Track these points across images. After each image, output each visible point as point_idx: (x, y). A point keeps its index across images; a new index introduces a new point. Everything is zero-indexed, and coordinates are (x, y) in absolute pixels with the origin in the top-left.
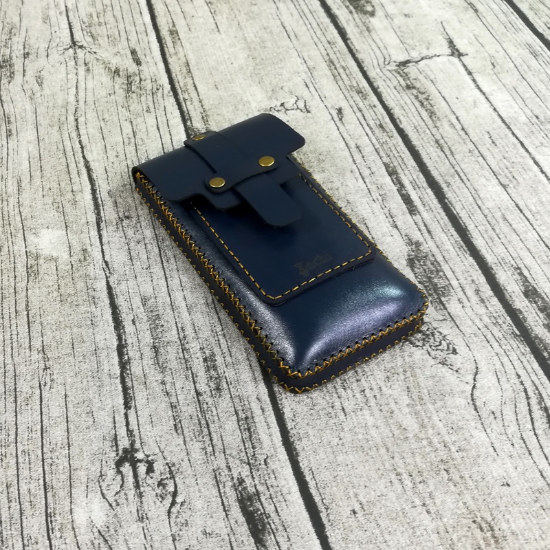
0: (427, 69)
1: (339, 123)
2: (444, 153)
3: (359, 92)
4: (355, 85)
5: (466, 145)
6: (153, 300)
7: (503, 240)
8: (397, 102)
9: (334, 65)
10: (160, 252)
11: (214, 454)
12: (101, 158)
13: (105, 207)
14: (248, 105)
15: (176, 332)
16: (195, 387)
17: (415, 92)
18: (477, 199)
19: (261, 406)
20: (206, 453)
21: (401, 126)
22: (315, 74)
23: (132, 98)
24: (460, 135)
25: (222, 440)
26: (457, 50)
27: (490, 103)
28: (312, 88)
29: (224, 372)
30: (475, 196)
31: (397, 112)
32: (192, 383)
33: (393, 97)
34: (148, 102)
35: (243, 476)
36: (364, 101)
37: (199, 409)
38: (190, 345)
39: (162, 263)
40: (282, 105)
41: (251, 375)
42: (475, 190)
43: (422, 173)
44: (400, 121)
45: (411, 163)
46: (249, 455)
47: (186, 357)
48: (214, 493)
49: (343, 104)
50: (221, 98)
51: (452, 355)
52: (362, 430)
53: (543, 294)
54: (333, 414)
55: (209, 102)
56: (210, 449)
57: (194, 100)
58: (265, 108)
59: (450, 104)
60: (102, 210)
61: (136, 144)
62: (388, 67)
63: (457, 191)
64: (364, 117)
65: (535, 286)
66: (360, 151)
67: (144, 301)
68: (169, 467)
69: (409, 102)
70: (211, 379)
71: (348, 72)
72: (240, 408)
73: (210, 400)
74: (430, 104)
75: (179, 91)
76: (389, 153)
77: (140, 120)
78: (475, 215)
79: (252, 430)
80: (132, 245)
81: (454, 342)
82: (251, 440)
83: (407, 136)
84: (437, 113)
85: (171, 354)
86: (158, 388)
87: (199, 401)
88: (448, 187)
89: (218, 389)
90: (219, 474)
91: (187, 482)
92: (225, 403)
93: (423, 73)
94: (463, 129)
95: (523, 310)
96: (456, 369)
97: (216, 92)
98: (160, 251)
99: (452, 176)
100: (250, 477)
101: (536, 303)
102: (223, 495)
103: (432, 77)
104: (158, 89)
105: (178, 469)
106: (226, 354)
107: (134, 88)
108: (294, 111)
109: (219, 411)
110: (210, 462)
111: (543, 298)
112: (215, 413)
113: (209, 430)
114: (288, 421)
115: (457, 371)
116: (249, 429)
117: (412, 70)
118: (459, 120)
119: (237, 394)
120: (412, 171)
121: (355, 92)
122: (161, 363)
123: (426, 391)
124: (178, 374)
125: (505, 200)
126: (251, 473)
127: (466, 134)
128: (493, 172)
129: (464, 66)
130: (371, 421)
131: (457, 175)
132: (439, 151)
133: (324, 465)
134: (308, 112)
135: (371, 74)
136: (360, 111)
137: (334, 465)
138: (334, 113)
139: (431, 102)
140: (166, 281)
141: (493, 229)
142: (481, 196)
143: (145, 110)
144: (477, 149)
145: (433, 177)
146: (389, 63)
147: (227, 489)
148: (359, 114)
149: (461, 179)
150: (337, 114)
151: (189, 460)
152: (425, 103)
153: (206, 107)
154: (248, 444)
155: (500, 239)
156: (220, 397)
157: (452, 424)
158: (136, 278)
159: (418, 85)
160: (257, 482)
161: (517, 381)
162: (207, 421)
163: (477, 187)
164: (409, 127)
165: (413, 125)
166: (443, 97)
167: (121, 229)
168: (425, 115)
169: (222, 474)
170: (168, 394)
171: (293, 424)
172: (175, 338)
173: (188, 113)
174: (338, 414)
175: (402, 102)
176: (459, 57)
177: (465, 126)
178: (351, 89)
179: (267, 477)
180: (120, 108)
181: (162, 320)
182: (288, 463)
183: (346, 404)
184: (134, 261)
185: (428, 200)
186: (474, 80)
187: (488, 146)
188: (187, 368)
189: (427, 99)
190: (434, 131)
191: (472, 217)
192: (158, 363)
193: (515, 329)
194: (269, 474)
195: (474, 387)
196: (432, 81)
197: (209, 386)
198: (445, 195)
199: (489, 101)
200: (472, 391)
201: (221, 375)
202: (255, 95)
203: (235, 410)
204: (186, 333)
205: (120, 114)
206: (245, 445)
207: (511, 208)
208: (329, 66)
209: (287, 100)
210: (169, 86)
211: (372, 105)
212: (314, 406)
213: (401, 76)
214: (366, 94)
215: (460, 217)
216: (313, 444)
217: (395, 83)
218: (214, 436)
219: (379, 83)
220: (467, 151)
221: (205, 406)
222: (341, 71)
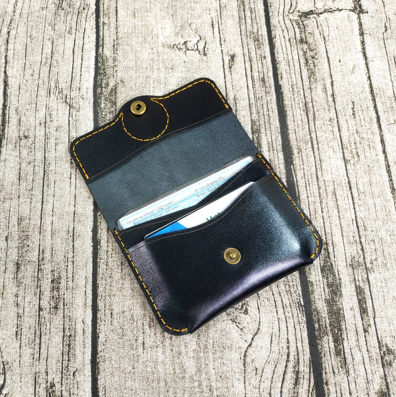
0: (326, 23)
1: (227, 71)
2: (308, 117)
3: (257, 40)
4: (255, 31)
5: (330, 113)
6: (27, 221)
7: (325, 214)
8: (285, 56)
9: (244, 6)
10: (44, 176)
11: (39, 360)
12: (18, 75)
13: (10, 124)
14: (156, 38)
15: (38, 253)
16: (40, 303)
17: (305, 47)
18: (318, 170)
19: (83, 328)
20: (33, 359)
21: (281, 83)
22: (224, 13)
23: (60, 15)
24: (328, 101)
25: (48, 350)
26: (360, 6)
27: (368, 70)
28: (216, 29)
29: (64, 294)
30: (318, 166)
31: (282, 67)
32: (38, 300)
33: (284, 49)
34: (73, 22)
35: (55, 382)
36: (257, 50)
37: (37, 322)
38: (45, 266)
39: (43, 187)
40: (185, 43)
41: (83, 300)
42: (320, 161)
43: (282, 136)
44: (281, 77)
45: (276, 123)
46: (64, 365)
47: (39, 276)
48: (30, 391)
49: (238, 51)
50: (135, 27)
51: (243, 314)
52: (152, 365)
53: (336, 272)
54: (135, 346)
55: (123, 30)
56: (37, 356)
57: (112, 25)
58: (169, 43)
59: (331, 67)
60: (7, 127)
61: (51, 65)
62: (291, 17)
63: (305, 158)
64: (251, 67)
65: (333, 263)
66: (236, 103)
67: (20, 220)
68: (4, 365)
69: (296, 57)
70: (53, 298)
71: (254, 16)
72: (68, 327)
73: (47, 316)
74: (314, 64)
75: (102, 14)
76: (260, 110)
77: (61, 41)
78: (311, 185)
79: (71, 346)
80: (24, 165)
81: (249, 303)
82: (68, 354)
83: (282, 93)
84: (317, 74)
85: (29, 271)
86: (11, 299)
87: (39, 315)
88: (299, 153)
89: (56, 308)
90: (39, 376)
91: (14, 379)
92: (58, 321)
93: (320, 27)
94: (333, 95)
95: (315, 284)
96: (242, 327)
97: (133, 20)
98: (44, 174)
99: (306, 143)
100: (60, 383)
101: (327, 278)
102: (37, 393)
103: (326, 34)
104: (84, 9)
105: (10, 367)
106: (70, 279)
107: (64, 5)
108: (194, 52)
109: (52, 326)
110: (34, 366)
111: (334, 275)
112: (48, 326)
113: (40, 340)
114: (100, 344)
115: (242, 329)
116: (69, 345)
117: (311, 22)
118: (332, 85)
119: (69, 314)
120: (273, 132)
121: (252, 40)
122: (19, 278)
123: (211, 342)
124: (30, 290)
125: (342, 175)
126: (62, 380)
127: (334, 101)
128: (342, 145)
129: (360, 24)
130: (161, 357)
131: (310, 142)
132: (304, 114)
133: (115, 386)
134: (205, 54)
135: (274, 21)
136: (250, 61)
137: (123, 388)
138: (227, 59)
139: (316, 61)
140: (42, 205)
141: (321, 202)
142: (324, 167)
143: (67, 32)
144: (337, 118)
145: (289, 141)
146: (294, 11)
147: (41, 390)
148: (248, 64)
149: (313, 148)
150: (229, 61)
151: (20, 361)
152: (310, 62)
153: (120, 35)
154: (66, 357)
155: (322, 212)
156: (55, 314)
157: (222, 373)
158: (19, 198)
159: (310, 40)
160: (63, 388)
161: (285, 346)
162: (41, 332)
163: (323, 158)
164: (287, 84)
165: (291, 84)
166: (328, 58)
167: (18, 148)
168: (305, 74)
169: (41, 377)
170: (17, 306)
171: (104, 347)
172: (35, 259)
173: (103, 39)
174: (139, 347)
175: (290, 57)
176: (358, 14)
177: (336, 93)
178: (250, 35)
179: (71, 386)
180: (47, 25)
181: (29, 241)
182: (90, 379)
183: (147, 340)
184: (22, 181)
185: (276, 163)
186: (363, 42)
187: (348, 117)
188: (37, 285)
189: (313, 57)
190: (307, 92)
191: (308, 187)
192: (17, 278)
193: (301, 300)
194: (74, 384)
195: (250, 345)
196: (324, 38)
197: (50, 304)
198: (293, 161)
199: (367, 67)
200: (247, 349)
201: (61, 297)
202: (165, 28)
203: (64, 328)
204: (45, 255)
205: (46, 32)
206: (63, 357)
207: (344, 184)
208: (239, 6)
209: (191, 39)
210: (95, 7)
211: (263, 55)
212: (123, 336)
213: (299, 28)
214: (261, 43)
215: (297, 185)
216: (112, 367)
217: (292, 34)
218: (43, 345)
219: (277, 33)
220: (328, 119)
221: (43, 320)
222: (248, 13)
